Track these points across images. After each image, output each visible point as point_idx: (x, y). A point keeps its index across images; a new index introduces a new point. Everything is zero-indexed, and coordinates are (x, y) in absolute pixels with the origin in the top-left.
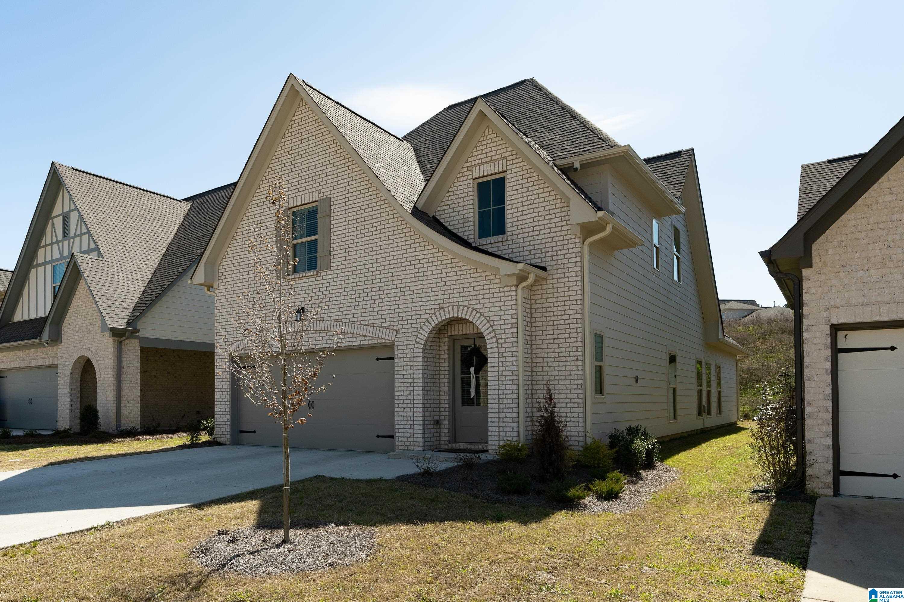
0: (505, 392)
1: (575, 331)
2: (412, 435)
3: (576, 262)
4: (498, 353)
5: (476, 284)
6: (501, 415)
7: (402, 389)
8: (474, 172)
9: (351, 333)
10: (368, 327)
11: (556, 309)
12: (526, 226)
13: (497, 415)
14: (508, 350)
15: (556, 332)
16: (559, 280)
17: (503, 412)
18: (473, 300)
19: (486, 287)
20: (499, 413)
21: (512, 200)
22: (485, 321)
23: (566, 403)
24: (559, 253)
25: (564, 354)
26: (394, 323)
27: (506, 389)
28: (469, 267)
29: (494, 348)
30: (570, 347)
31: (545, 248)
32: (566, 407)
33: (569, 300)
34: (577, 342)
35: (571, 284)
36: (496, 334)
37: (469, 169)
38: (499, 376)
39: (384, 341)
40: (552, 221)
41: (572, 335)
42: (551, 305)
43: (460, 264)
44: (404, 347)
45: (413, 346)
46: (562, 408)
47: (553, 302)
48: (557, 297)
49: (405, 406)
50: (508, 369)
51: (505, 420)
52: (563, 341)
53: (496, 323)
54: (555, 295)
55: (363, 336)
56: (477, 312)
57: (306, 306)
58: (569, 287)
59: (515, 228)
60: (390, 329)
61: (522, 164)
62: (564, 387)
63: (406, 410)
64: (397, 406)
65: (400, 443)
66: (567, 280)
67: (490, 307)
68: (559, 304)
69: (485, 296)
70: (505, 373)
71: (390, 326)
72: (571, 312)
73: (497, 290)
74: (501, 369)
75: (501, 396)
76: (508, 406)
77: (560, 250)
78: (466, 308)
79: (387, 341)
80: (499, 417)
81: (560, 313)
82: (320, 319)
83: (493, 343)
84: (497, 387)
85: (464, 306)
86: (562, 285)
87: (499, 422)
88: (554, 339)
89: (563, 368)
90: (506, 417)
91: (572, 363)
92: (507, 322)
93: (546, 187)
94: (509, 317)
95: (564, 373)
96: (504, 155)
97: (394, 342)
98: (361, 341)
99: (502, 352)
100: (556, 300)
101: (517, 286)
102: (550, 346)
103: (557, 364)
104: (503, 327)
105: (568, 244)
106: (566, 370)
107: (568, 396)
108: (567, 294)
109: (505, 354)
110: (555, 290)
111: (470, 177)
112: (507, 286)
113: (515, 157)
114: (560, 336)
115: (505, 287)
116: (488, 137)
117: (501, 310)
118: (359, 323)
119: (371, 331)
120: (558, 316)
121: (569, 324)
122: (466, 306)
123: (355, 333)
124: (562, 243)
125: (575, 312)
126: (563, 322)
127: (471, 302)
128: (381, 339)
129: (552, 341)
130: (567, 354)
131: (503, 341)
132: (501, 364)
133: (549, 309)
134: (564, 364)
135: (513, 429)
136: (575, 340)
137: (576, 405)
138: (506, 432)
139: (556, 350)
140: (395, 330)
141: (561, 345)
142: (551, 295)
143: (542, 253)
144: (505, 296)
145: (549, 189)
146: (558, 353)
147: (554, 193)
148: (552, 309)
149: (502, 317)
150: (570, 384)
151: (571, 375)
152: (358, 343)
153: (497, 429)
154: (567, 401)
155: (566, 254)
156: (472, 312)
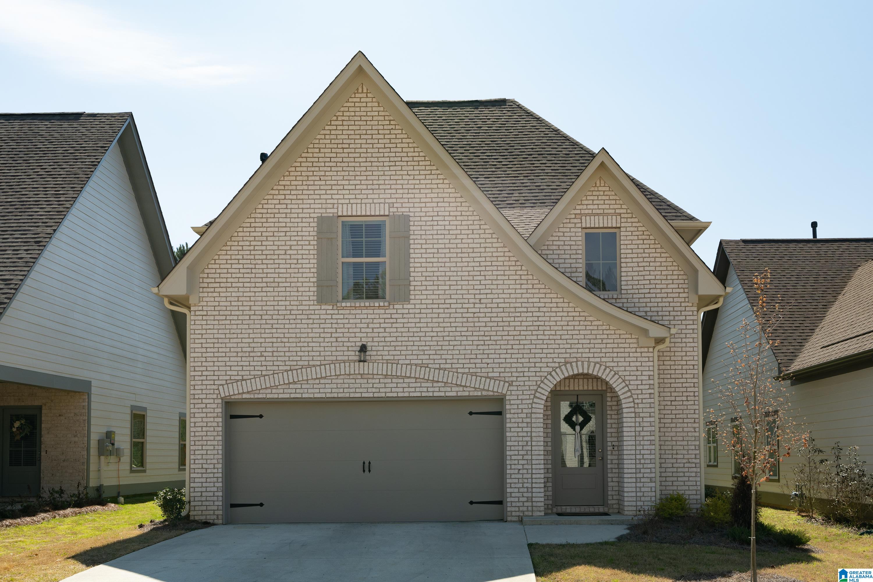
0: (642, 452)
1: (692, 394)
2: (530, 499)
3: (693, 329)
4: (635, 413)
5: (609, 341)
6: (638, 475)
7: (517, 448)
8: (583, 221)
9: (442, 382)
10: (469, 377)
11: (673, 372)
12: (642, 287)
13: (634, 475)
14: (645, 410)
15: (673, 394)
16: (677, 345)
17: (640, 473)
18: (605, 357)
19: (620, 345)
20: (636, 473)
21: (627, 258)
22: (620, 380)
23: (684, 463)
24: (677, 318)
25: (681, 416)
26: (506, 374)
27: (643, 449)
28: (600, 323)
29: (630, 407)
30: (687, 409)
31: (662, 311)
32: (684, 467)
33: (687, 365)
34: (694, 405)
35: (688, 349)
36: (632, 394)
37: (577, 216)
38: (635, 436)
39: (491, 393)
40: (669, 286)
41: (689, 398)
42: (669, 367)
43: (591, 318)
44: (519, 402)
45: (531, 401)
46: (680, 467)
47: (671, 365)
48: (675, 361)
49: (520, 467)
50: (645, 429)
51: (643, 480)
52: (681, 403)
53: (632, 383)
54: (672, 358)
55: (461, 385)
56: (611, 370)
57: (369, 344)
58: (686, 352)
59: (631, 287)
60: (500, 381)
61: (638, 225)
62: (682, 448)
63: (521, 472)
64: (509, 467)
65: (513, 509)
66: (684, 345)
67: (625, 367)
68: (676, 367)
69: (619, 355)
70: (642, 434)
71: (500, 377)
72: (688, 376)
73: (634, 350)
74: (637, 429)
75: (638, 457)
76: (645, 466)
77: (677, 316)
78: (598, 366)
79: (495, 394)
80: (636, 478)
81: (677, 376)
82: (392, 362)
83: (629, 402)
84: (634, 448)
85: (596, 363)
86: (680, 349)
87: (636, 482)
88: (671, 401)
89: (681, 430)
90: (643, 477)
91: (689, 425)
92: (644, 382)
93: (663, 253)
94: (647, 378)
95: (681, 434)
96: (617, 211)
97: (505, 395)
98: (457, 392)
99: (639, 413)
100: (673, 363)
101: (654, 347)
102: (667, 407)
103: (674, 425)
104: (640, 387)
105: (685, 311)
106: (683, 431)
107: (686, 457)
108: (684, 358)
109: (641, 415)
110: (673, 354)
111: (579, 225)
112: (644, 347)
113: (630, 215)
114: (677, 399)
115: (641, 347)
116: (600, 189)
117: (637, 370)
118: (454, 370)
119: (474, 382)
120: (675, 378)
121: (687, 387)
122: (598, 363)
123: (450, 381)
124: (679, 309)
125: (692, 376)
126: (680, 385)
127: (603, 360)
128: (488, 390)
129: (669, 403)
130: (685, 416)
131: (640, 401)
132: (637, 424)
133: (666, 372)
134: (682, 425)
135: (651, 489)
136: (692, 403)
137: (694, 465)
138: (643, 492)
139: (673, 412)
140: (507, 382)
141: (678, 407)
142: (668, 358)
143: (658, 316)
144: (642, 357)
145: (667, 255)
146: (676, 414)
147: (672, 260)
148: (670, 372)
149: (639, 378)
150: (688, 445)
151: (688, 436)
152: (454, 394)
153: (634, 490)
154: (685, 461)
155: (684, 320)
156: (605, 370)
